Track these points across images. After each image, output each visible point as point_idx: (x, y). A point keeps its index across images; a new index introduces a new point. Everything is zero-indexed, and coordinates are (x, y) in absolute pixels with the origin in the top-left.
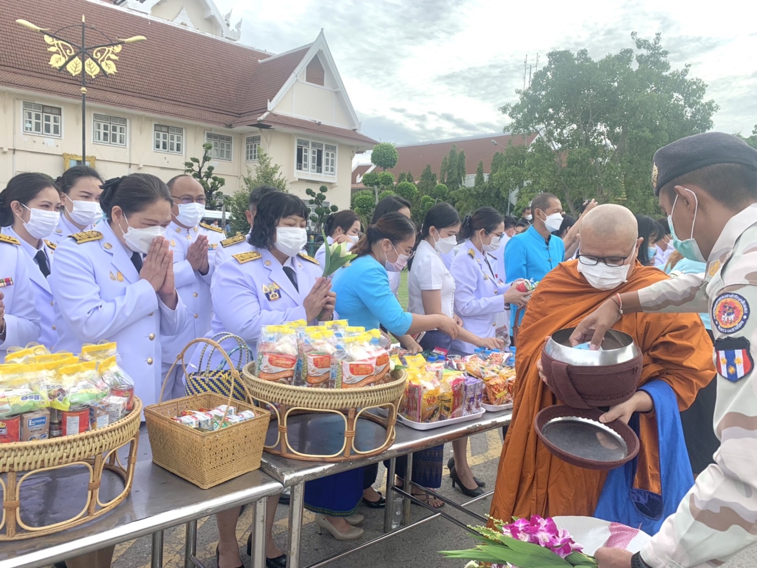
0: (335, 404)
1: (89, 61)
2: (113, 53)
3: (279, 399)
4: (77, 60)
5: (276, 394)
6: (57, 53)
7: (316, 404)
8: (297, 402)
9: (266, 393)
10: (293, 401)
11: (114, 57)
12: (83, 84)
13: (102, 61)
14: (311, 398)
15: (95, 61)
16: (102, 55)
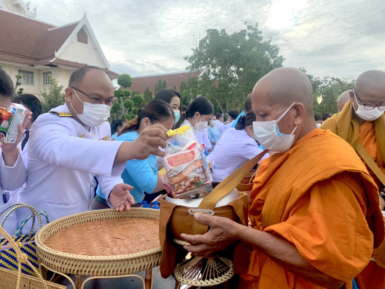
0: (133, 269)
3: (74, 270)
5: (71, 265)
7: (113, 271)
8: (93, 272)
9: (59, 265)
10: (89, 272)
14: (108, 267)
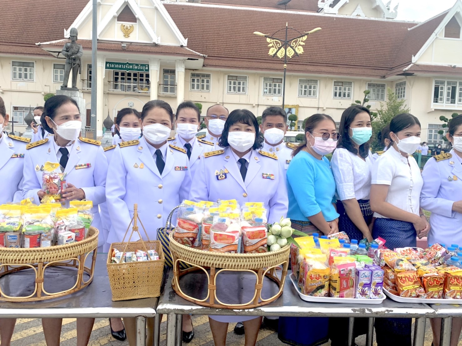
1: (289, 48)
2: (302, 41)
4: (283, 49)
6: (273, 47)
11: (302, 43)
12: (285, 62)
13: (296, 47)
15: (292, 47)
16: (296, 43)
